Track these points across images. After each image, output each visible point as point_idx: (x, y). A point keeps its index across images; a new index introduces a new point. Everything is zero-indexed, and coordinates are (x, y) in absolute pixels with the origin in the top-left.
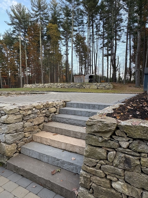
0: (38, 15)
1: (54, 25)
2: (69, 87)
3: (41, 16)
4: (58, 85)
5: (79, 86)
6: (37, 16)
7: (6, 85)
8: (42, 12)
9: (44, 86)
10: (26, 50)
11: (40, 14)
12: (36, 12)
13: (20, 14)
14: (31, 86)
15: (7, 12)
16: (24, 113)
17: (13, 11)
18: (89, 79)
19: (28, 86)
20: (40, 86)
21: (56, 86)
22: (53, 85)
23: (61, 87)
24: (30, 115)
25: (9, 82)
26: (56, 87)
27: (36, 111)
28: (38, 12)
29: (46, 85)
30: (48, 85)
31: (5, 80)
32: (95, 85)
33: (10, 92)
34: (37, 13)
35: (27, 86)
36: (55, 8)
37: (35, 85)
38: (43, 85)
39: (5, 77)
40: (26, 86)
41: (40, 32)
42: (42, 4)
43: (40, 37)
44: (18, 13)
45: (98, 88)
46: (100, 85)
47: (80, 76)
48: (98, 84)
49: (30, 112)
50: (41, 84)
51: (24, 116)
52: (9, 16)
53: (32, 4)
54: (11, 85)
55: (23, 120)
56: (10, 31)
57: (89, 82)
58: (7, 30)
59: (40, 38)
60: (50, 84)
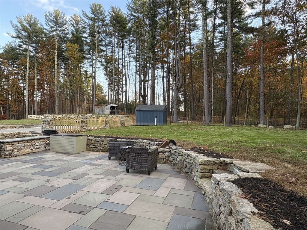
0: (55, 30)
1: (73, 45)
3: (58, 32)
4: (71, 116)
6: (53, 31)
7: (3, 114)
8: (59, 29)
9: (54, 117)
10: (36, 70)
11: (56, 30)
12: (52, 27)
13: (30, 26)
14: (38, 117)
15: (12, 24)
16: (6, 135)
17: (21, 23)
18: (111, 110)
19: (34, 117)
20: (49, 117)
22: (65, 116)
24: (9, 136)
25: (8, 111)
27: (12, 135)
28: (54, 27)
30: (59, 117)
31: (1, 108)
33: (5, 126)
34: (53, 29)
36: (77, 25)
37: (43, 116)
38: (53, 116)
39: (2, 104)
40: (30, 117)
41: (56, 51)
42: (59, 19)
43: (56, 56)
44: (27, 25)
47: (101, 106)
49: (9, 135)
50: (50, 116)
51: (6, 136)
52: (14, 29)
53: (46, 19)
54: (11, 114)
55: (5, 138)
56: (15, 44)
57: (110, 114)
58: (10, 42)
59: (56, 58)
60: (61, 115)
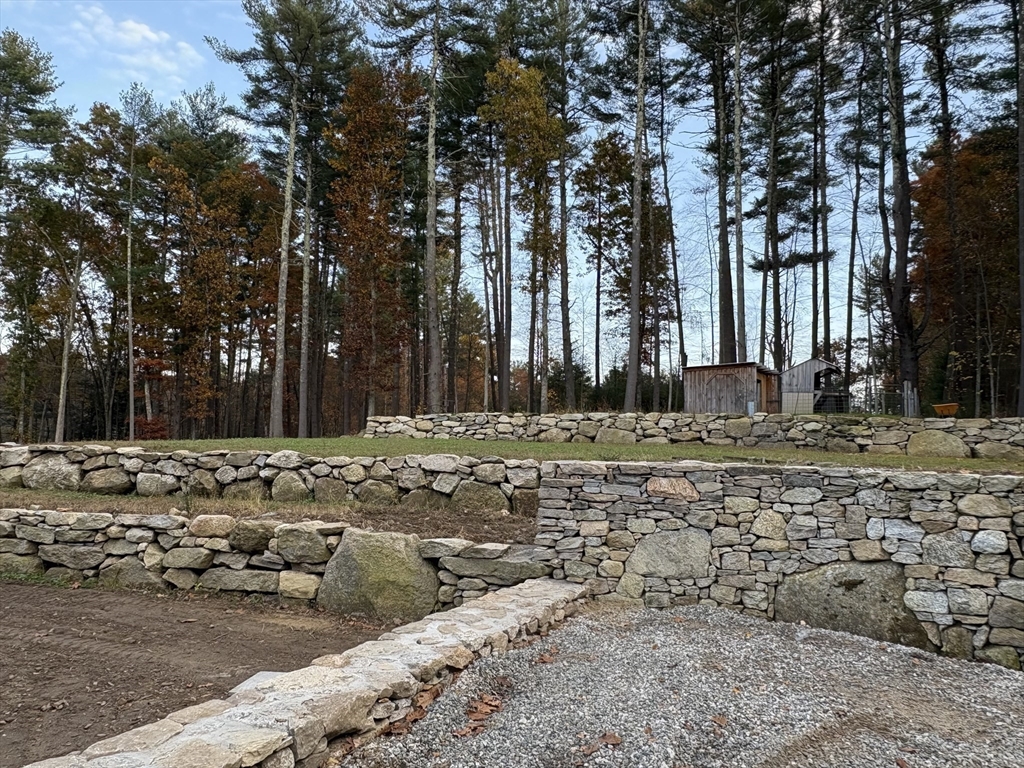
2: (735, 439)
4: (644, 424)
5: (820, 436)
9: (533, 429)
14: (429, 425)
18: (819, 393)
20: (500, 428)
21: (634, 430)
22: (606, 423)
23: (673, 441)
26: (633, 437)
29: (552, 422)
30: (564, 424)
32: (948, 430)
35: (394, 427)
37: (461, 420)
38: (522, 420)
40: (381, 429)
45: (974, 454)
46: (986, 433)
47: (729, 371)
48: (973, 426)
50: (504, 418)
60: (580, 416)
